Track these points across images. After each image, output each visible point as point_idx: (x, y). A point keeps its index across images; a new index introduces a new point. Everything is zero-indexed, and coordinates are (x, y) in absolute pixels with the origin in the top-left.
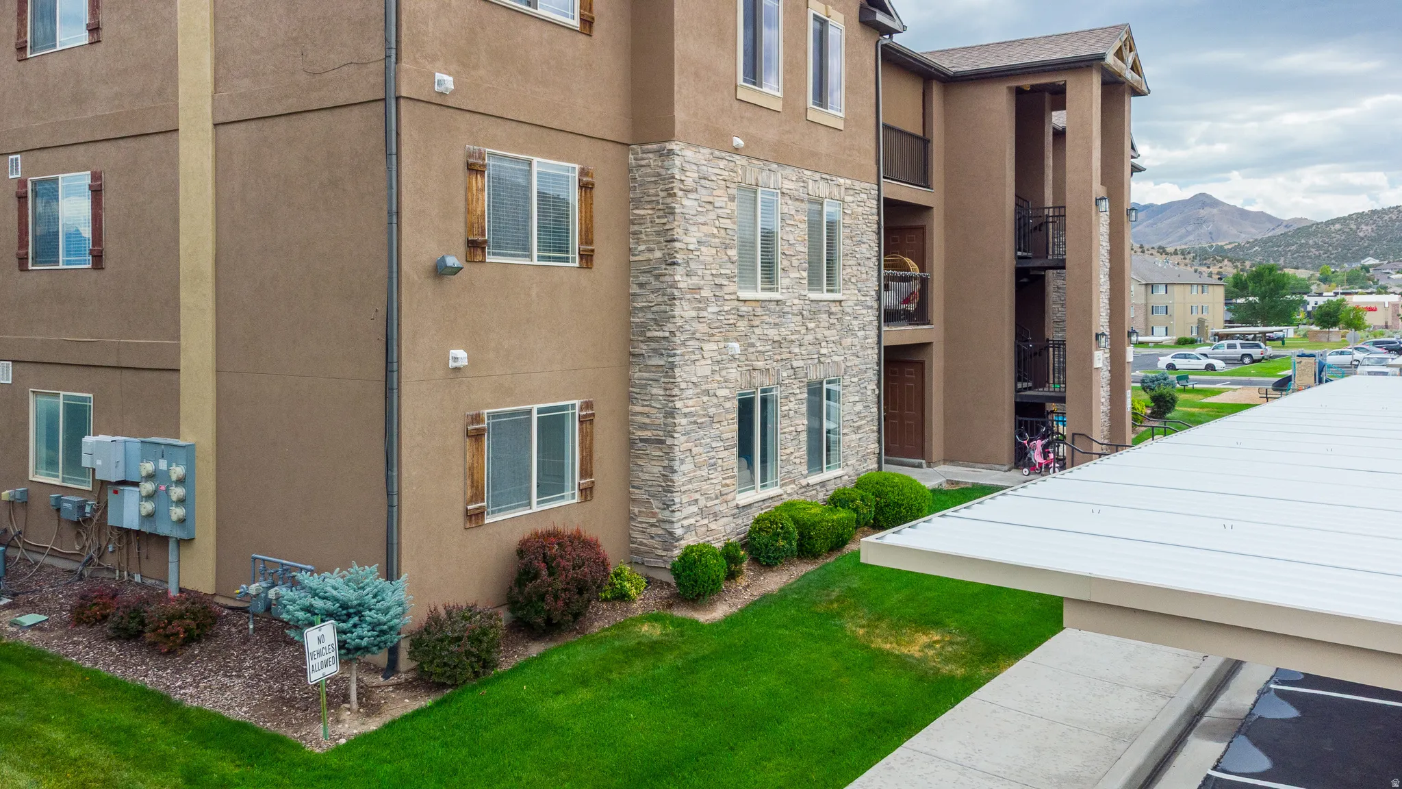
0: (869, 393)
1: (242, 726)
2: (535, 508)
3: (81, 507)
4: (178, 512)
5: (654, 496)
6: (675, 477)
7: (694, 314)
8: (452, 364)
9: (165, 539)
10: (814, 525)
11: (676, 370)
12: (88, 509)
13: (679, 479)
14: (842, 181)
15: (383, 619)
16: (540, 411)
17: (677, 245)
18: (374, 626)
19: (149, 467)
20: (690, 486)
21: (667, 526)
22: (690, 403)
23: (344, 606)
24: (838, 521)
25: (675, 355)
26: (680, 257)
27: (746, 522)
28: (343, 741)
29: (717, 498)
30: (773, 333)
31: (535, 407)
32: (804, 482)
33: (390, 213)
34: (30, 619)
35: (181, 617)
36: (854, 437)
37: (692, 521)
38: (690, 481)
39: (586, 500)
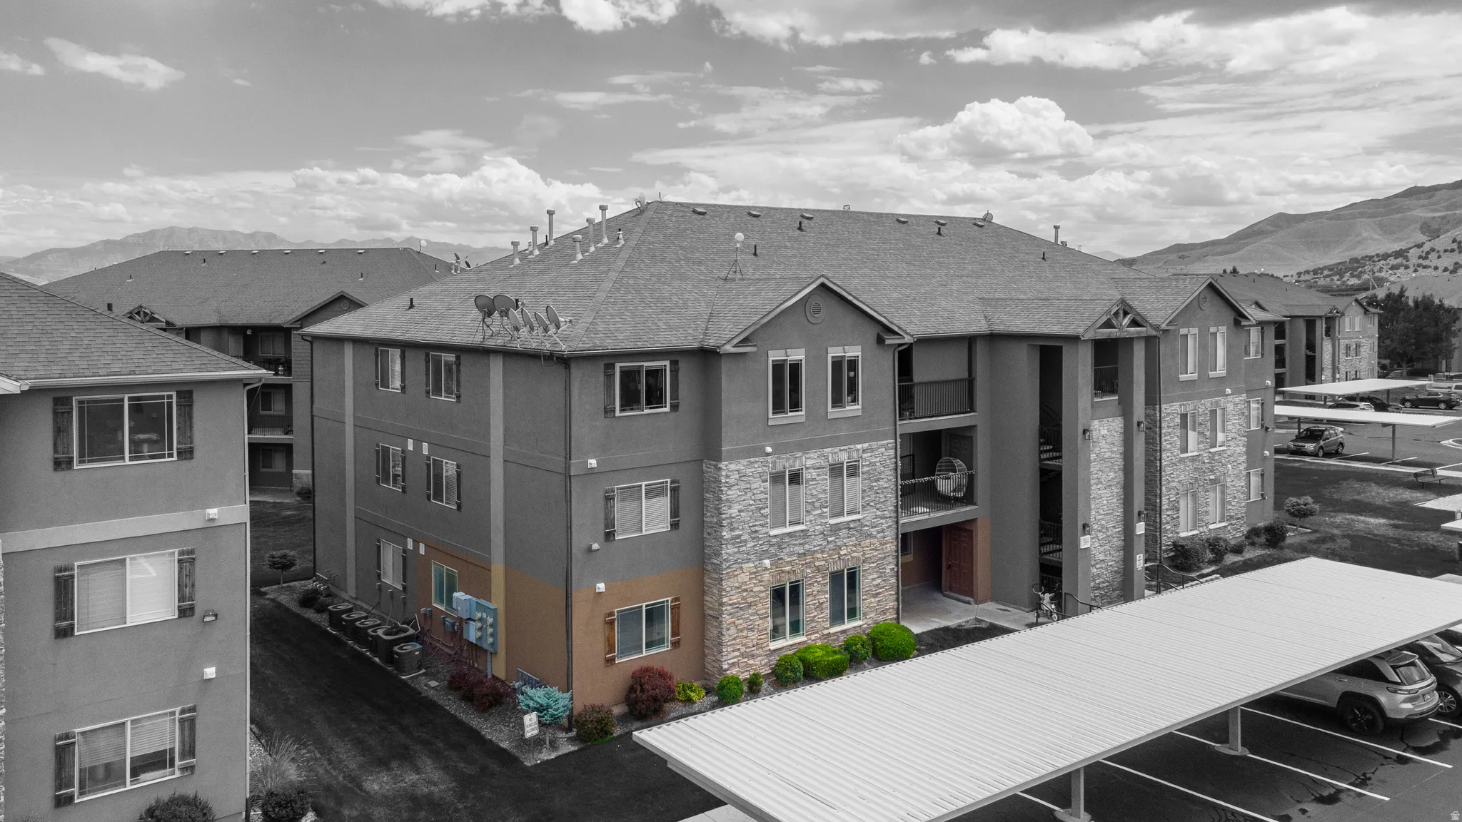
0: (888, 571)
1: (504, 750)
2: (644, 654)
3: (453, 625)
4: (491, 640)
5: (715, 646)
6: (724, 638)
7: (736, 550)
8: (597, 591)
9: (486, 651)
10: (816, 663)
11: (724, 583)
12: (456, 628)
13: (725, 639)
14: (859, 446)
15: (556, 713)
16: (647, 606)
17: (723, 516)
18: (552, 716)
19: (479, 615)
20: (734, 642)
21: (719, 663)
22: (734, 597)
23: (541, 705)
24: (832, 661)
25: (723, 574)
26: (725, 523)
27: (774, 660)
28: (539, 762)
29: (754, 646)
30: (800, 550)
31: (644, 604)
32: (826, 632)
33: (567, 526)
34: (433, 684)
35: (487, 695)
36: (873, 600)
37: (736, 660)
38: (734, 639)
39: (675, 648)
